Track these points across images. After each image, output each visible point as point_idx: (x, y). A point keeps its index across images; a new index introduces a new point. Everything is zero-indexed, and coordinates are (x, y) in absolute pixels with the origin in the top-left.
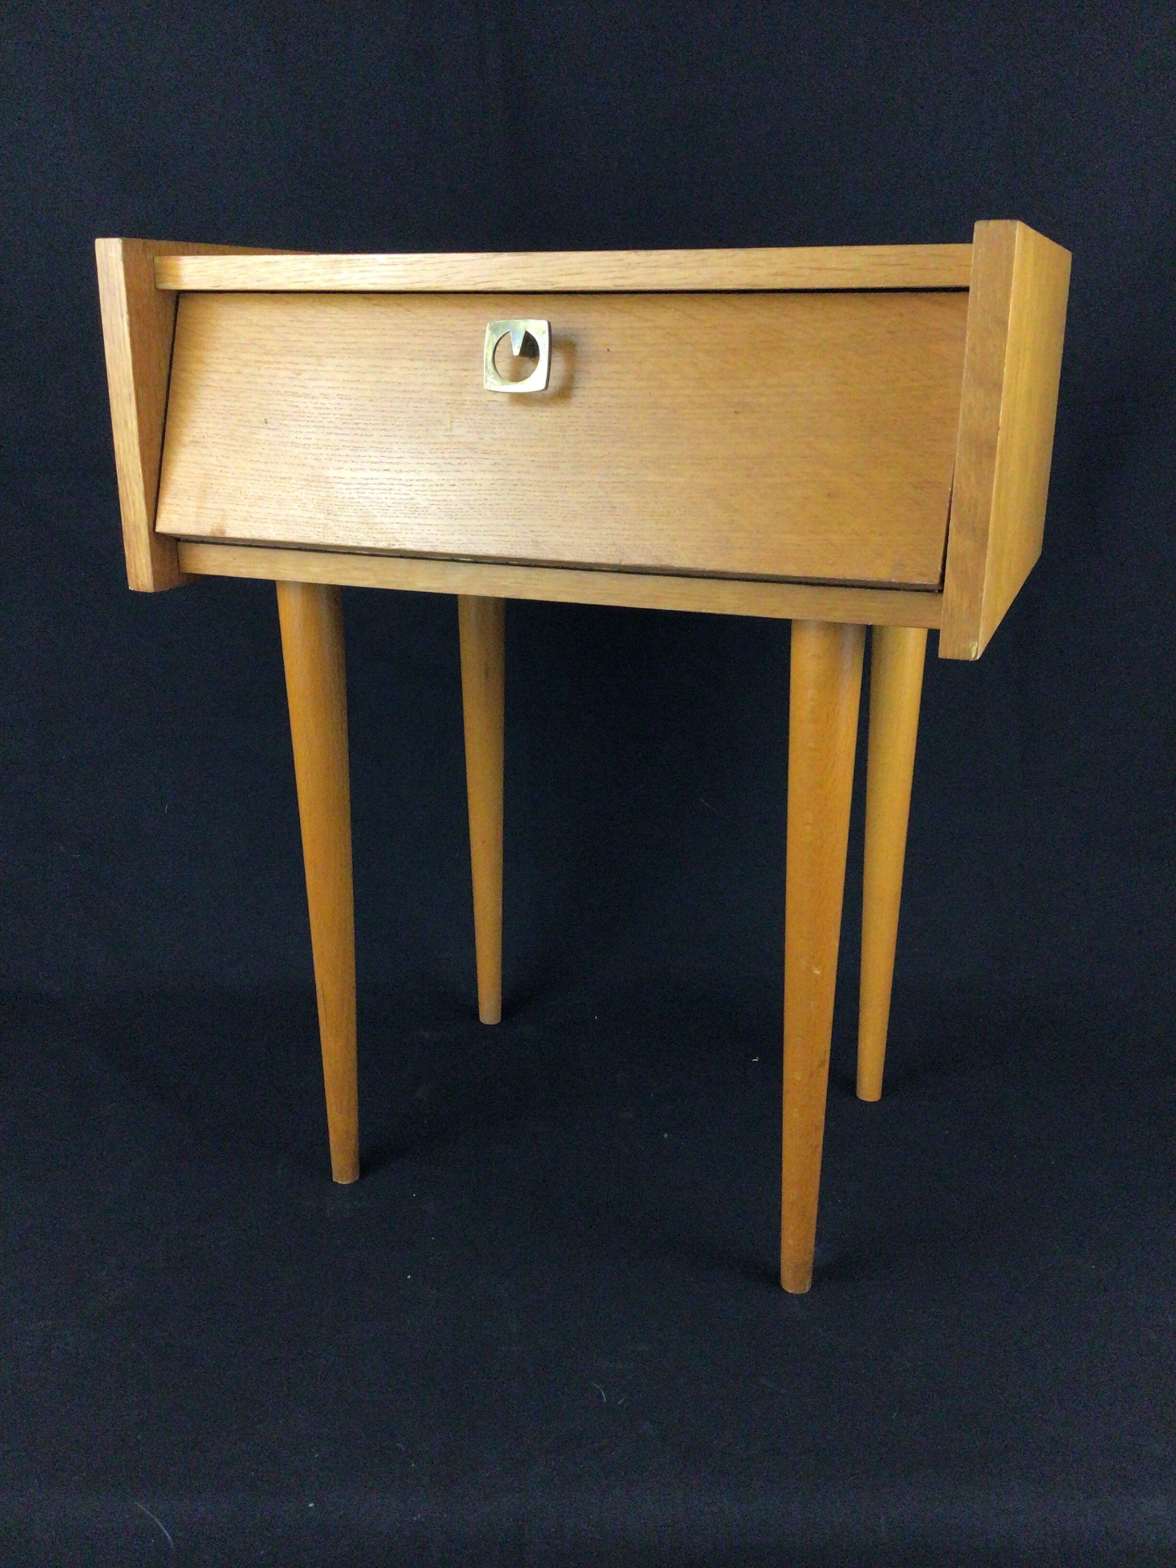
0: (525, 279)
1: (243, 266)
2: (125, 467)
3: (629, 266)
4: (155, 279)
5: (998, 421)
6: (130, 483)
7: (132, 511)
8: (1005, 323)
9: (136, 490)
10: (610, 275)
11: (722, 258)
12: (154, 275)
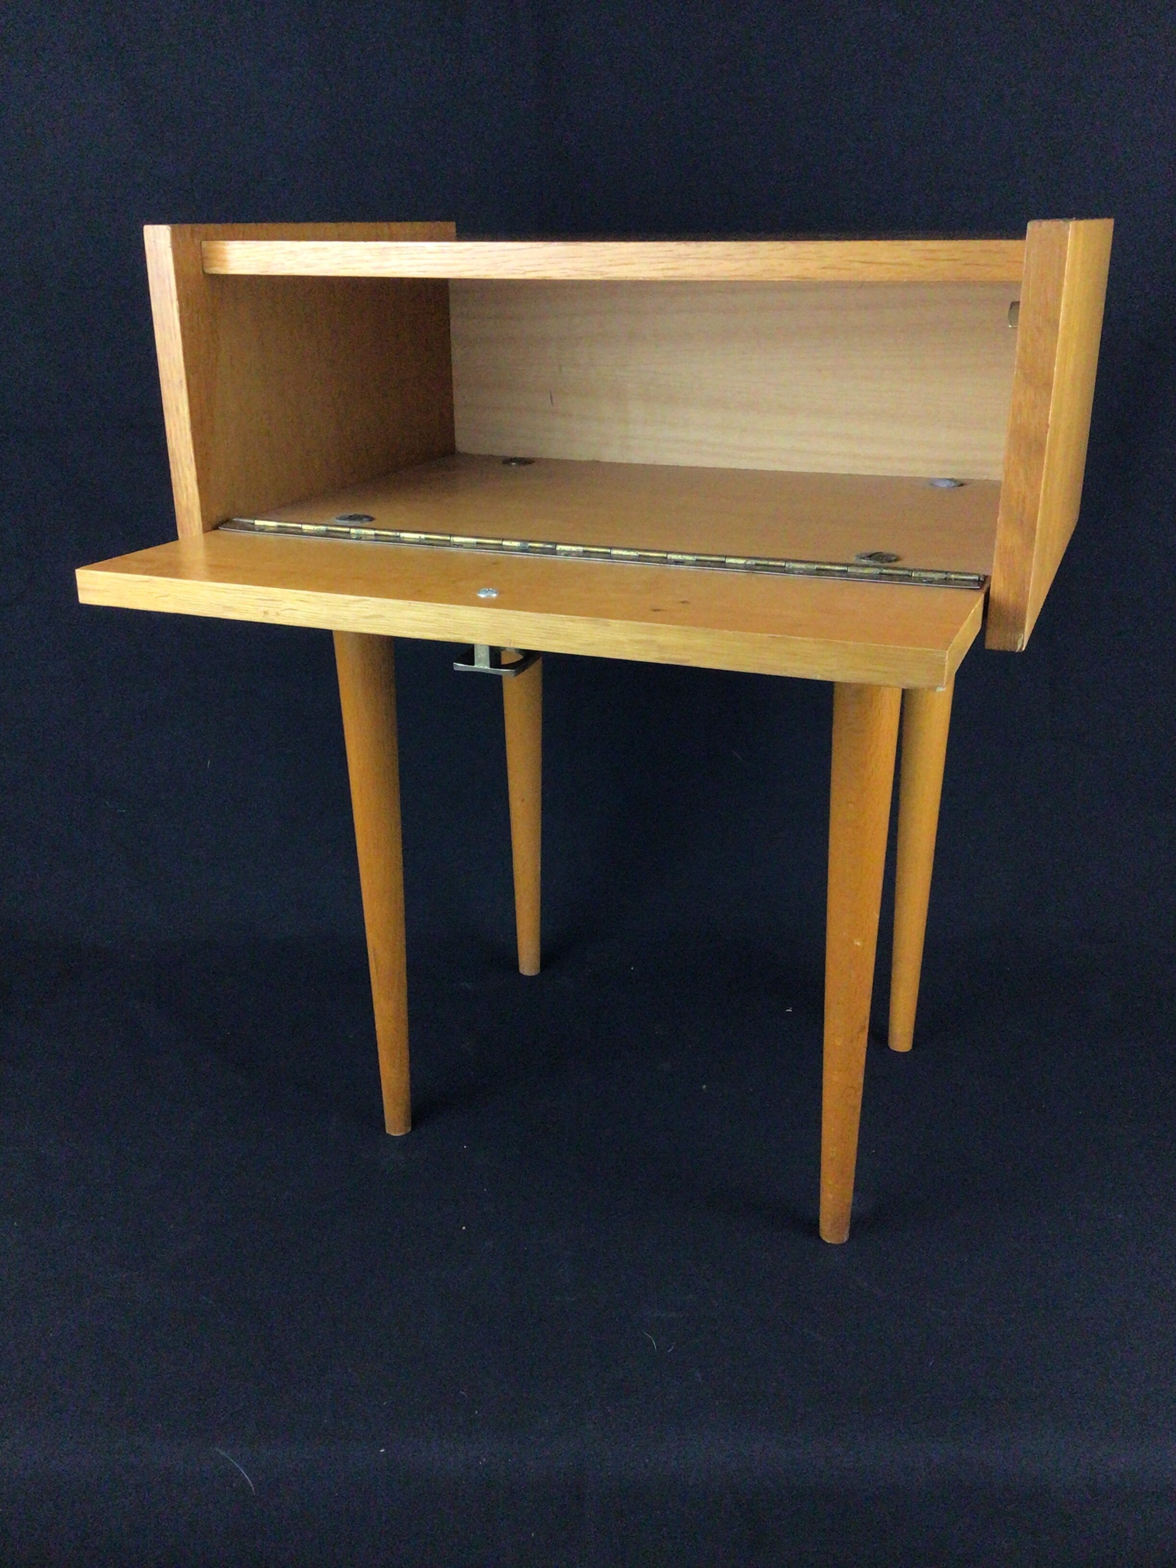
0: (576, 269)
1: (291, 252)
2: (177, 451)
3: (680, 257)
4: (202, 264)
5: (1047, 420)
6: (183, 469)
7: (185, 496)
8: (1056, 323)
9: (187, 473)
10: (661, 266)
11: (772, 250)
12: (202, 259)
